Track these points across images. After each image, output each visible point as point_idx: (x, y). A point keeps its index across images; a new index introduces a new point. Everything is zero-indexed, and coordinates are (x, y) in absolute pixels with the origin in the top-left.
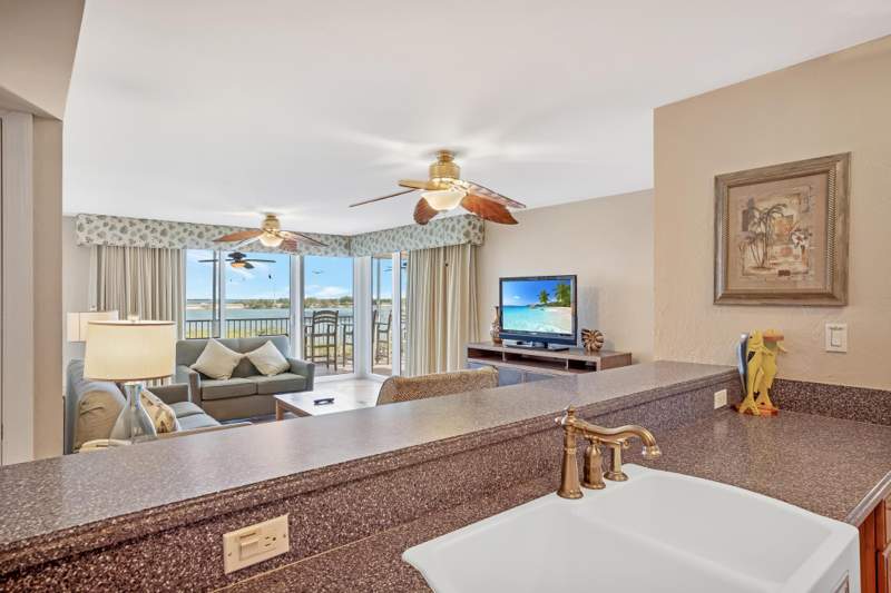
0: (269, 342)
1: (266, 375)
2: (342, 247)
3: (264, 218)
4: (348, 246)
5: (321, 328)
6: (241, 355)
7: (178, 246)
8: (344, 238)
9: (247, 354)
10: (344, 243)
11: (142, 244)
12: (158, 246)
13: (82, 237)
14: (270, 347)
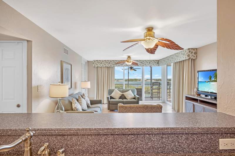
0: (130, 90)
1: (127, 99)
2: (156, 63)
3: (127, 57)
4: (158, 63)
5: (154, 87)
6: (122, 93)
7: (112, 66)
8: (157, 61)
9: (123, 93)
10: (157, 62)
11: (105, 66)
12: (108, 66)
13: (94, 65)
14: (130, 92)
